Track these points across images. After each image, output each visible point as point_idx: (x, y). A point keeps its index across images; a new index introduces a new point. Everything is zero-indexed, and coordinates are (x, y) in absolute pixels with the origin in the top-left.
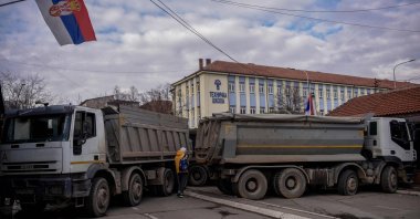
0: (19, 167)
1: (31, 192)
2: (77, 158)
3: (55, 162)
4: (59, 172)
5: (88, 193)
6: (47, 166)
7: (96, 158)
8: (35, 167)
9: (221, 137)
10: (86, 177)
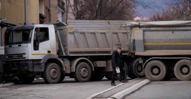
0: (12, 57)
1: (17, 69)
2: (36, 52)
3: (25, 54)
4: (27, 59)
5: (43, 70)
6: (22, 56)
7: (49, 52)
8: (18, 56)
9: (132, 38)
10: (42, 62)
